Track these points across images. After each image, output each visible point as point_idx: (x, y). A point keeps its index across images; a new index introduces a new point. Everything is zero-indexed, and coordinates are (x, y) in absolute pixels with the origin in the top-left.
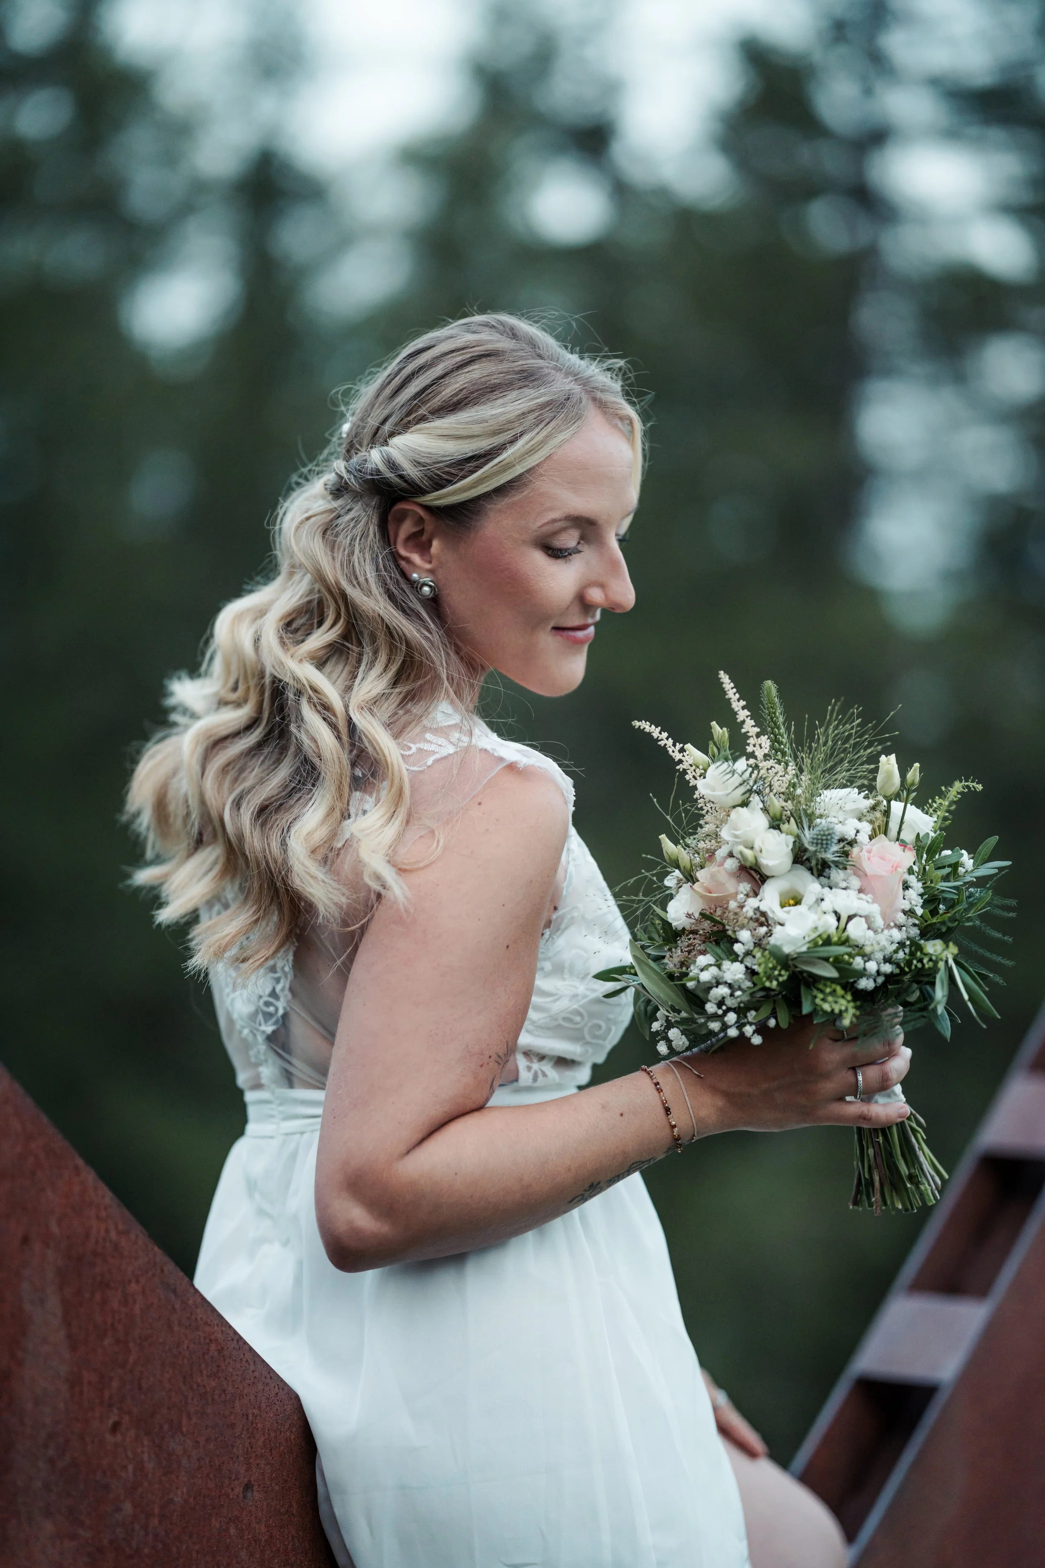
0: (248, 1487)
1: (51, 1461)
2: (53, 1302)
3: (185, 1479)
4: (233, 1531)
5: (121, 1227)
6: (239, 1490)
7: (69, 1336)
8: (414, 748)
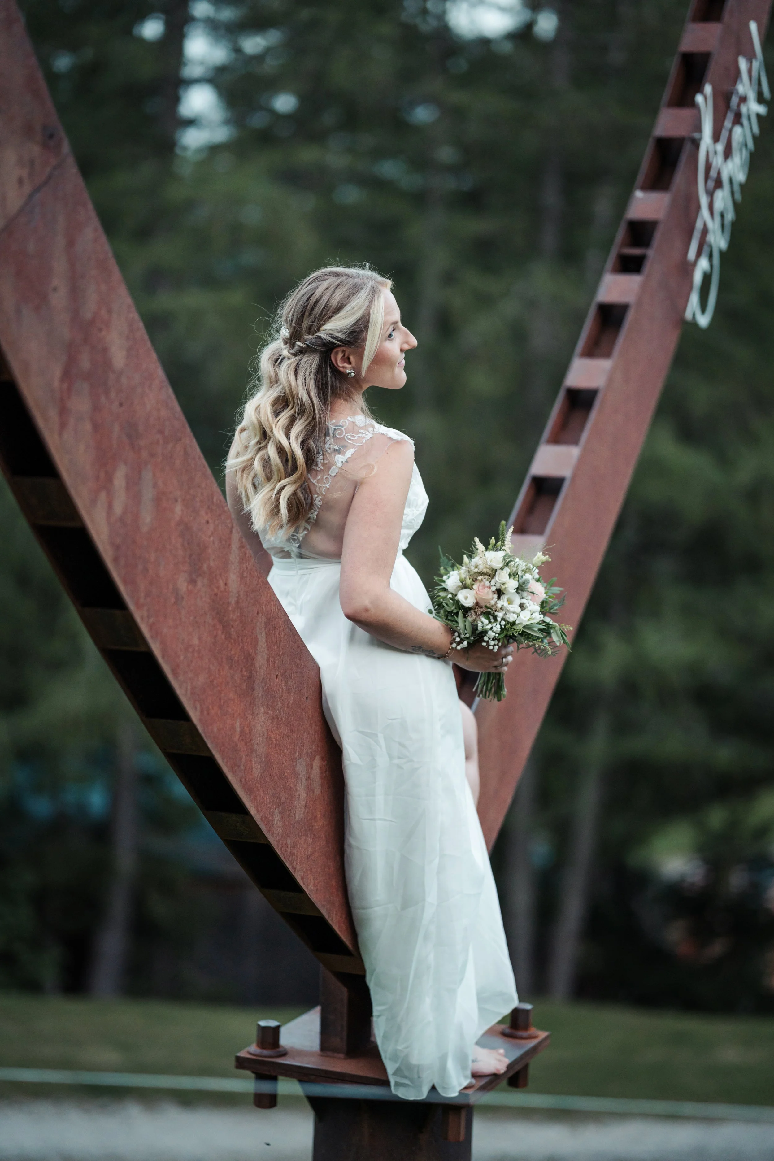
0: (307, 698)
1: (263, 688)
2: (264, 634)
3: (293, 694)
4: (303, 713)
5: (278, 608)
6: (305, 699)
7: (267, 645)
8: (357, 436)
